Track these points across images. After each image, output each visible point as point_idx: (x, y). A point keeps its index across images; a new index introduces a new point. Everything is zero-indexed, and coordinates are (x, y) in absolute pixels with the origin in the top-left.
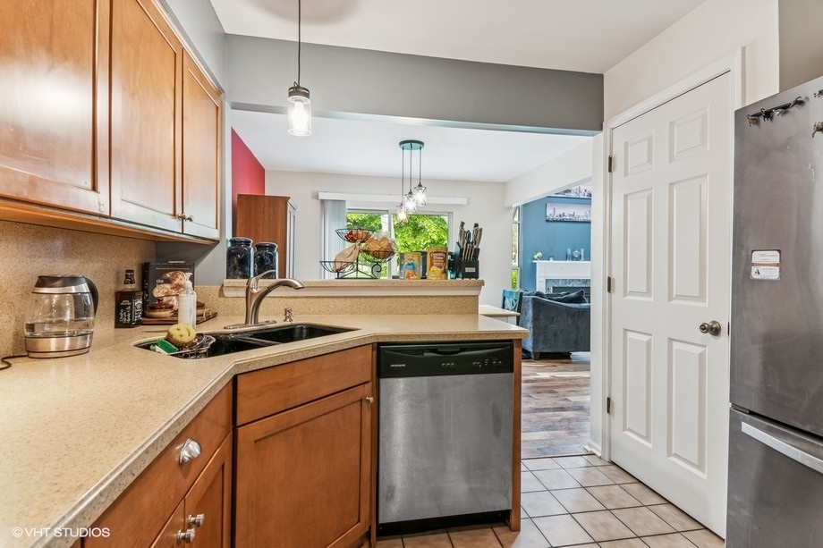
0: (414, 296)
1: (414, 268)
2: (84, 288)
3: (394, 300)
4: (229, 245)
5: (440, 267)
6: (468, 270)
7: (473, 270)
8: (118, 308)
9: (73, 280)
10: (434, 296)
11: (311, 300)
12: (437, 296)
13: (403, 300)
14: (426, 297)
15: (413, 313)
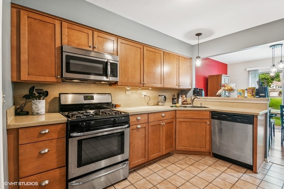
0: (241, 102)
1: (240, 94)
2: (163, 97)
3: (234, 103)
4: (194, 89)
5: (250, 94)
6: (261, 95)
7: (264, 95)
8: (173, 101)
9: (162, 96)
10: (248, 103)
11: (210, 102)
12: (249, 103)
13: (237, 103)
14: (245, 103)
15: (240, 107)
